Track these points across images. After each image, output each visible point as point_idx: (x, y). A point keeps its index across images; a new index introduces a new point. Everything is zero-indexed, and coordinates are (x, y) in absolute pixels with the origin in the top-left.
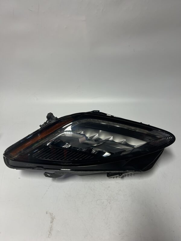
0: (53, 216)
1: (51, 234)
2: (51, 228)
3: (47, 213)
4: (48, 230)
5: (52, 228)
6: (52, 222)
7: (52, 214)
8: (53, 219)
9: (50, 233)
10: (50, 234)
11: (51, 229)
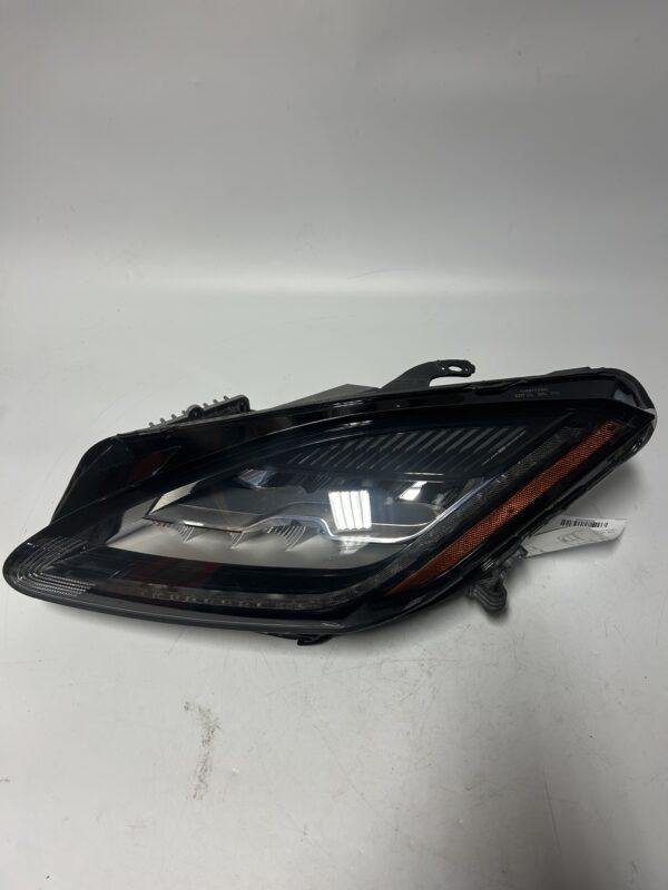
0: (212, 719)
1: (207, 786)
2: (205, 762)
3: (187, 708)
4: (196, 772)
5: (209, 762)
6: (207, 742)
7: (209, 711)
8: (210, 731)
9: (201, 781)
10: (203, 785)
11: (205, 767)
